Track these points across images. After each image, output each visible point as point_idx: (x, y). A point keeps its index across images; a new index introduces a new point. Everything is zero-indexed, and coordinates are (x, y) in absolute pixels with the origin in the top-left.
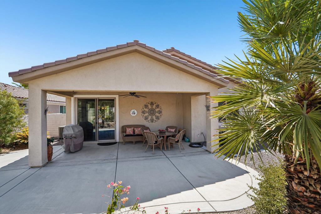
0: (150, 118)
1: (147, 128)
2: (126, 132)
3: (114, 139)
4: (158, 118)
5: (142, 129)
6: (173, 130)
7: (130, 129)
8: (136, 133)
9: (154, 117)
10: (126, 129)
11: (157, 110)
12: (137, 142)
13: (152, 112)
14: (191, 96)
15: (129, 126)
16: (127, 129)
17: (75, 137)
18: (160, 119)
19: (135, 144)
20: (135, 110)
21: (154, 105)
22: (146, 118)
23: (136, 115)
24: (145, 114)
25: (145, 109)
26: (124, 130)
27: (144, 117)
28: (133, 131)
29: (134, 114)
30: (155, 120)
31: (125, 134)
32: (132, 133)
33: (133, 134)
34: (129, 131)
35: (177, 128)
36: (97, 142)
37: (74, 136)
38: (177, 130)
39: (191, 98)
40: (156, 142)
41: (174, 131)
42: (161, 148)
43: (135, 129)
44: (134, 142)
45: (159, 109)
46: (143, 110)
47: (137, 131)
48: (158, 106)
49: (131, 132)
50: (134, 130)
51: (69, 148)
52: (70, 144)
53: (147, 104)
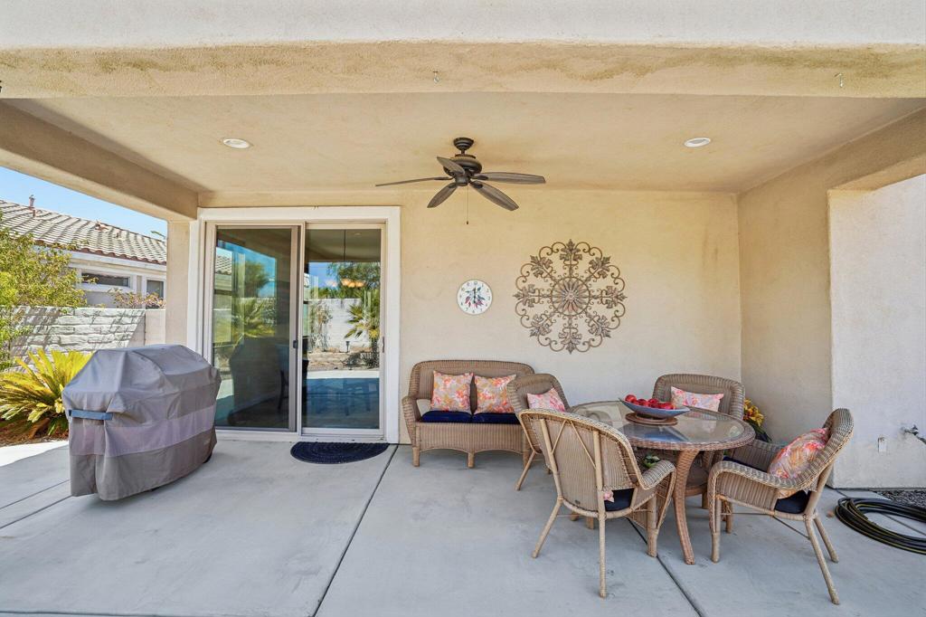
0: (559, 324)
1: (548, 384)
2: (429, 397)
3: (378, 427)
4: (601, 329)
5: (516, 386)
6: (712, 402)
7: (453, 383)
8: (484, 405)
9: (582, 325)
10: (433, 377)
11: (598, 285)
12: (485, 458)
13: (571, 296)
14: (830, 191)
15: (451, 367)
16: (438, 380)
17: (123, 415)
18: (612, 333)
19: (474, 467)
20: (480, 284)
21: (580, 258)
22: (539, 329)
23: (484, 308)
24: (531, 303)
25: (532, 279)
26: (423, 387)
27: (528, 323)
28: (466, 392)
29: (479, 302)
30: (586, 336)
31: (424, 407)
32: (460, 404)
33: (467, 409)
34: (449, 393)
35: (733, 391)
36: (293, 438)
37: (118, 407)
38: (732, 401)
39: (833, 202)
40: (623, 497)
41: (715, 408)
42: (655, 534)
43: (480, 382)
44: (470, 456)
45: (609, 281)
46: (521, 285)
47: (492, 395)
48: (601, 265)
49: (455, 397)
50: (473, 385)
51: (88, 477)
52: (97, 451)
53: (543, 255)
